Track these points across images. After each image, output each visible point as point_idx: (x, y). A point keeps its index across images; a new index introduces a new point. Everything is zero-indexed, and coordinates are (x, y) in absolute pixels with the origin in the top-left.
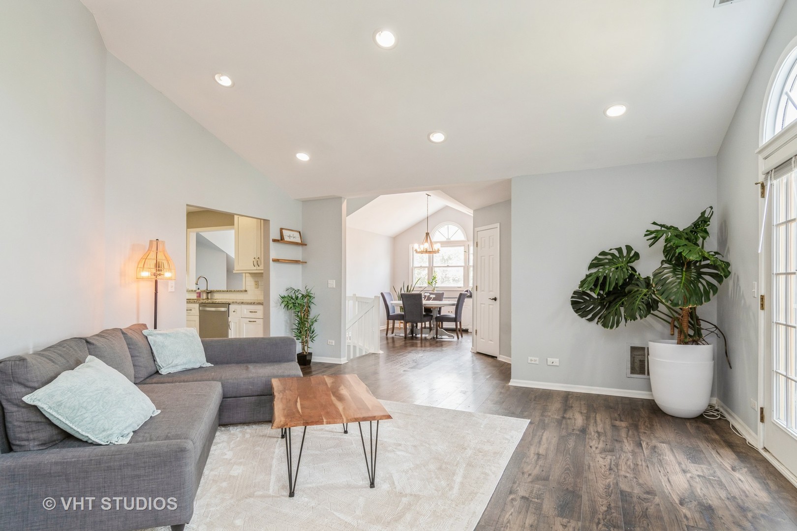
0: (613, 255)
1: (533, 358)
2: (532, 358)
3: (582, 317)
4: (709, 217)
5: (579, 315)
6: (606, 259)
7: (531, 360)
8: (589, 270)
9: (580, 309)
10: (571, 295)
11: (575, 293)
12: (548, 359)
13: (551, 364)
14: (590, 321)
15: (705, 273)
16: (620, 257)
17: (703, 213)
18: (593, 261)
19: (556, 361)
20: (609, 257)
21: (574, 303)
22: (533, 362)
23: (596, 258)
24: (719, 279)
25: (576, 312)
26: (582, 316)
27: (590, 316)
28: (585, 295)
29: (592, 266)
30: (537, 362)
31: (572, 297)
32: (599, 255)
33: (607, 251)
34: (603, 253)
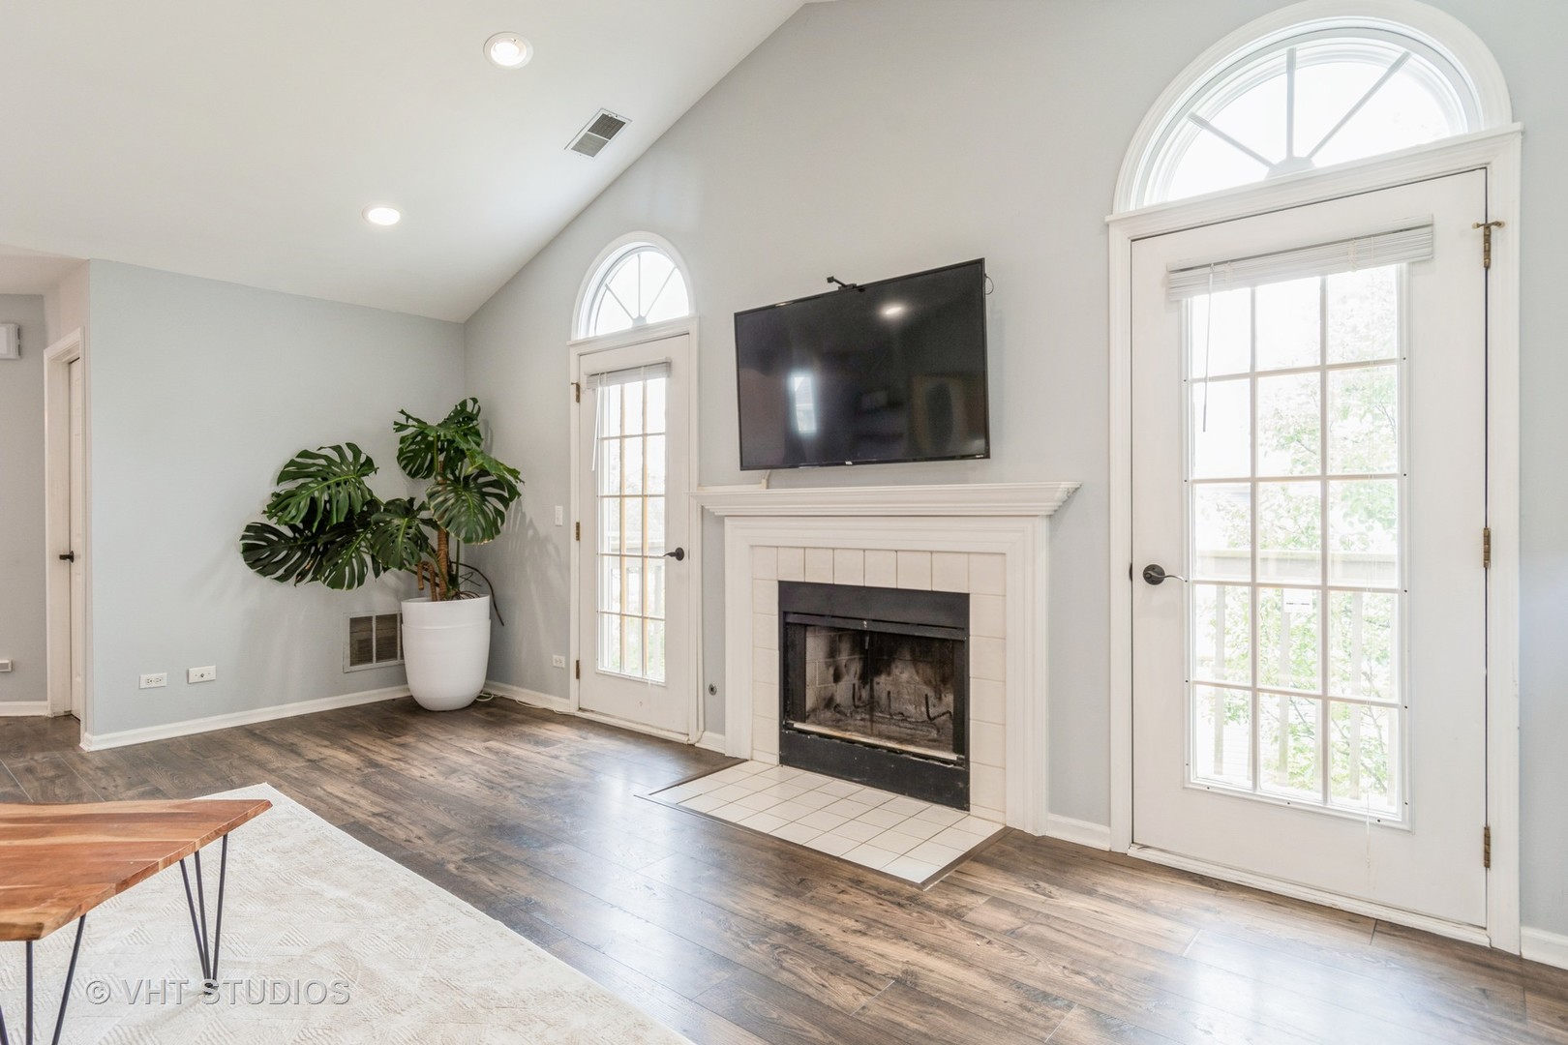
0: (326, 457)
1: (153, 676)
2: (149, 676)
3: (265, 576)
4: (475, 412)
5: (258, 571)
6: (314, 465)
7: (149, 681)
8: (278, 484)
9: (259, 560)
10: (242, 532)
11: (249, 528)
12: (190, 670)
13: (198, 679)
14: (282, 581)
15: (490, 495)
16: (342, 463)
17: (464, 404)
18: (286, 466)
19: (210, 671)
20: (323, 462)
21: (249, 551)
22: (153, 685)
23: (292, 463)
24: (505, 502)
25: (252, 566)
26: (264, 572)
27: (281, 572)
28: (270, 533)
29: (283, 477)
30: (164, 683)
31: (244, 537)
32: (298, 457)
33: (314, 450)
34: (304, 454)
